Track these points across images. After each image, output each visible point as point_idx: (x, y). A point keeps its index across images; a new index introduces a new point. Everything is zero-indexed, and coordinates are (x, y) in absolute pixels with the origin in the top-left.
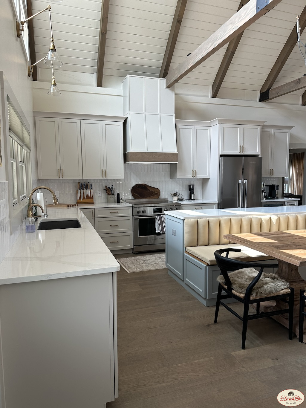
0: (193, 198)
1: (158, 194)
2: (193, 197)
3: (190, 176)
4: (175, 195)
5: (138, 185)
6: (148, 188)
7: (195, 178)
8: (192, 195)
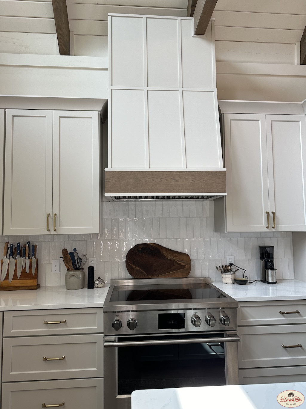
0: (272, 279)
1: (186, 266)
2: (272, 276)
3: (261, 226)
4: (226, 269)
5: (141, 246)
6: (164, 252)
7: (274, 230)
8: (270, 271)
